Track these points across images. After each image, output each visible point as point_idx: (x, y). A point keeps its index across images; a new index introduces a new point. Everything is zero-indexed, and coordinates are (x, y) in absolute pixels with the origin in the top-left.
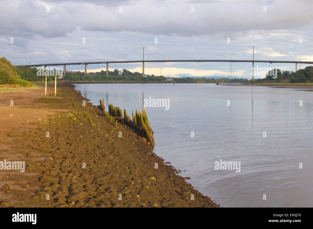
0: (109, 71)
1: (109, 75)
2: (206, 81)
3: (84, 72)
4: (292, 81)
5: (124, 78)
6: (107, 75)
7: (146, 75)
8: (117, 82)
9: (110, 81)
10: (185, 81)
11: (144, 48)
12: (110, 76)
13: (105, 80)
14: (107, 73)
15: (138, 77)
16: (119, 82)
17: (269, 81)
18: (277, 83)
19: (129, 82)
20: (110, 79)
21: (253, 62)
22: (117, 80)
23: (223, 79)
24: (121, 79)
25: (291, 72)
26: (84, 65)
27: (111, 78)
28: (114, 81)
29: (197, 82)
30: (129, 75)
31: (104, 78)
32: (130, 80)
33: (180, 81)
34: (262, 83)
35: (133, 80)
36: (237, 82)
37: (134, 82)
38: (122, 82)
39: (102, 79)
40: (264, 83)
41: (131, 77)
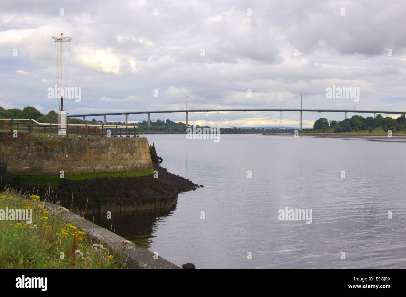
0: (151, 121)
1: (151, 125)
2: (254, 131)
3: (125, 123)
4: (337, 131)
5: (166, 128)
6: (149, 126)
7: (190, 126)
8: (159, 132)
9: (152, 132)
10: (231, 131)
11: (187, 97)
12: (152, 127)
13: (147, 130)
14: (149, 124)
15: (181, 127)
16: (161, 132)
17: (315, 131)
18: (323, 132)
19: (171, 132)
20: (152, 130)
21: (301, 111)
22: (159, 131)
23: (272, 129)
24: (163, 130)
25: (338, 121)
26: (125, 115)
27: (153, 128)
28: (156, 132)
29: (244, 133)
30: (172, 125)
31: (146, 129)
32: (173, 130)
33: (226, 131)
34: (309, 133)
35: (176, 130)
36: (288, 132)
37: (177, 132)
38: (165, 132)
39: (144, 129)
40: (310, 133)
41: (174, 127)
